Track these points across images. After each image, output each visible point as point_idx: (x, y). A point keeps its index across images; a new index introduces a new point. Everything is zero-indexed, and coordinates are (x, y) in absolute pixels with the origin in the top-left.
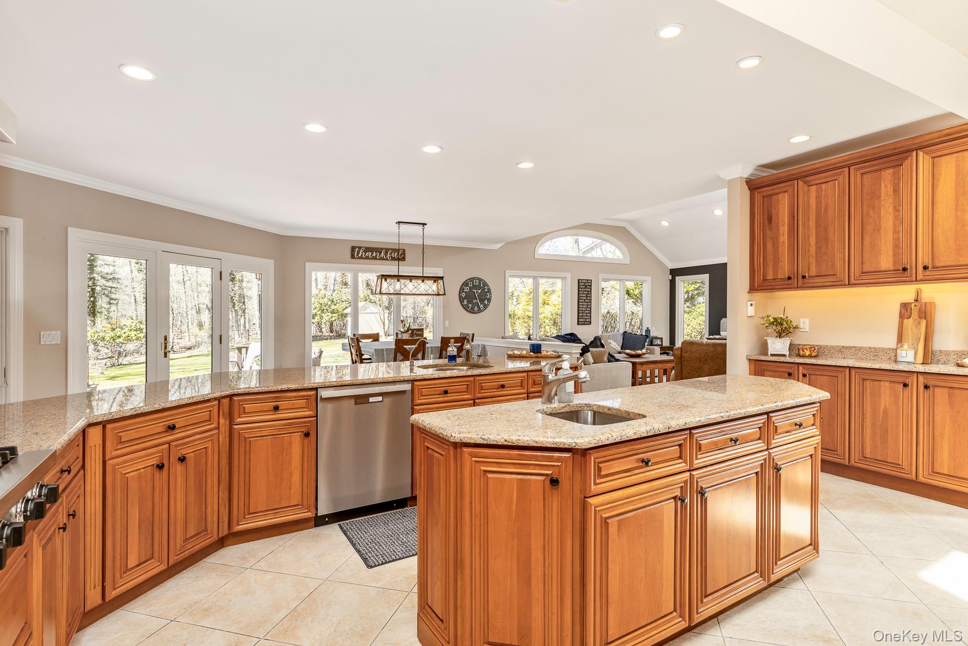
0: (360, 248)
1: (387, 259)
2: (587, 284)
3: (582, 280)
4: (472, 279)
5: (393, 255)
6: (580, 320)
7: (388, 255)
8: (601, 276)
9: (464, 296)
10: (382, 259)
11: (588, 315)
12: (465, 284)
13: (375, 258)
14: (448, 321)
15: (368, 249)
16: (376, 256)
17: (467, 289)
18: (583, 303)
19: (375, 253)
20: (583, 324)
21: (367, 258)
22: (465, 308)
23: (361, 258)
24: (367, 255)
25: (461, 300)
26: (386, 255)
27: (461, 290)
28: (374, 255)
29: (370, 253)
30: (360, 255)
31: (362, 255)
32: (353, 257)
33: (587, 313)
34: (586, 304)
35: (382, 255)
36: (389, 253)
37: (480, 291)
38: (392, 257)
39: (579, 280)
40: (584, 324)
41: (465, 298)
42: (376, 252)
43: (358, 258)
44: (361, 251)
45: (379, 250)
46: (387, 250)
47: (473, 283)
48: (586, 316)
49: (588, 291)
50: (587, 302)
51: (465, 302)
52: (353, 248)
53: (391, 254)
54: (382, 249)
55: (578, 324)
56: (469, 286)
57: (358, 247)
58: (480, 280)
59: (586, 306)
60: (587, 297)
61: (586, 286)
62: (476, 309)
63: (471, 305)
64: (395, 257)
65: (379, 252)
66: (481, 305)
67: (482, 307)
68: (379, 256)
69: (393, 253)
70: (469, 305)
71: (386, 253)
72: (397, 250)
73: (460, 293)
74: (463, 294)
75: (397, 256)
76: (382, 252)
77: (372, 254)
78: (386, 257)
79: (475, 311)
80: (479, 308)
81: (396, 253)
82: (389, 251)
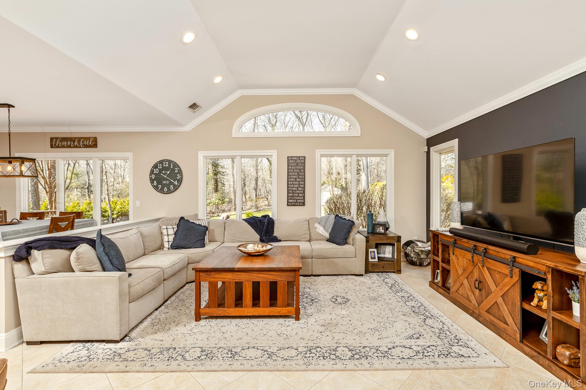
0: (57, 138)
1: (80, 147)
2: (299, 161)
3: (291, 157)
4: (161, 162)
6: (290, 201)
7: (81, 143)
8: (318, 152)
9: (153, 178)
10: (76, 147)
11: (300, 195)
12: (155, 166)
13: (69, 147)
14: (139, 201)
15: (64, 139)
16: (70, 144)
17: (156, 171)
18: (294, 183)
19: (69, 142)
20: (293, 205)
21: (63, 147)
22: (156, 188)
23: (58, 147)
24: (63, 144)
25: (152, 181)
26: (79, 143)
27: (152, 172)
28: (69, 143)
29: (66, 142)
30: (57, 145)
31: (59, 145)
32: (52, 146)
33: (298, 193)
34: (297, 183)
35: (76, 143)
36: (81, 141)
37: (168, 172)
38: (84, 144)
39: (288, 157)
40: (295, 205)
41: (155, 179)
42: (70, 141)
43: (55, 147)
44: (58, 142)
45: (72, 140)
46: (80, 139)
47: (163, 164)
48: (298, 196)
49: (300, 170)
50: (299, 181)
51: (155, 183)
52: (52, 139)
53: (84, 142)
54: (76, 138)
55: (288, 204)
56: (159, 168)
57: (55, 138)
58: (170, 162)
59: (297, 186)
60: (298, 175)
61: (297, 164)
62: (166, 190)
63: (161, 186)
64: (87, 144)
65: (73, 141)
66: (171, 186)
67: (172, 188)
68: (73, 145)
69: (85, 141)
70: (159, 186)
71: (79, 141)
72: (88, 139)
73: (151, 175)
74: (153, 176)
75: (89, 143)
76: (75, 141)
77: (67, 143)
78: (79, 145)
79: (165, 192)
80: (169, 189)
81: (88, 141)
82: (82, 140)
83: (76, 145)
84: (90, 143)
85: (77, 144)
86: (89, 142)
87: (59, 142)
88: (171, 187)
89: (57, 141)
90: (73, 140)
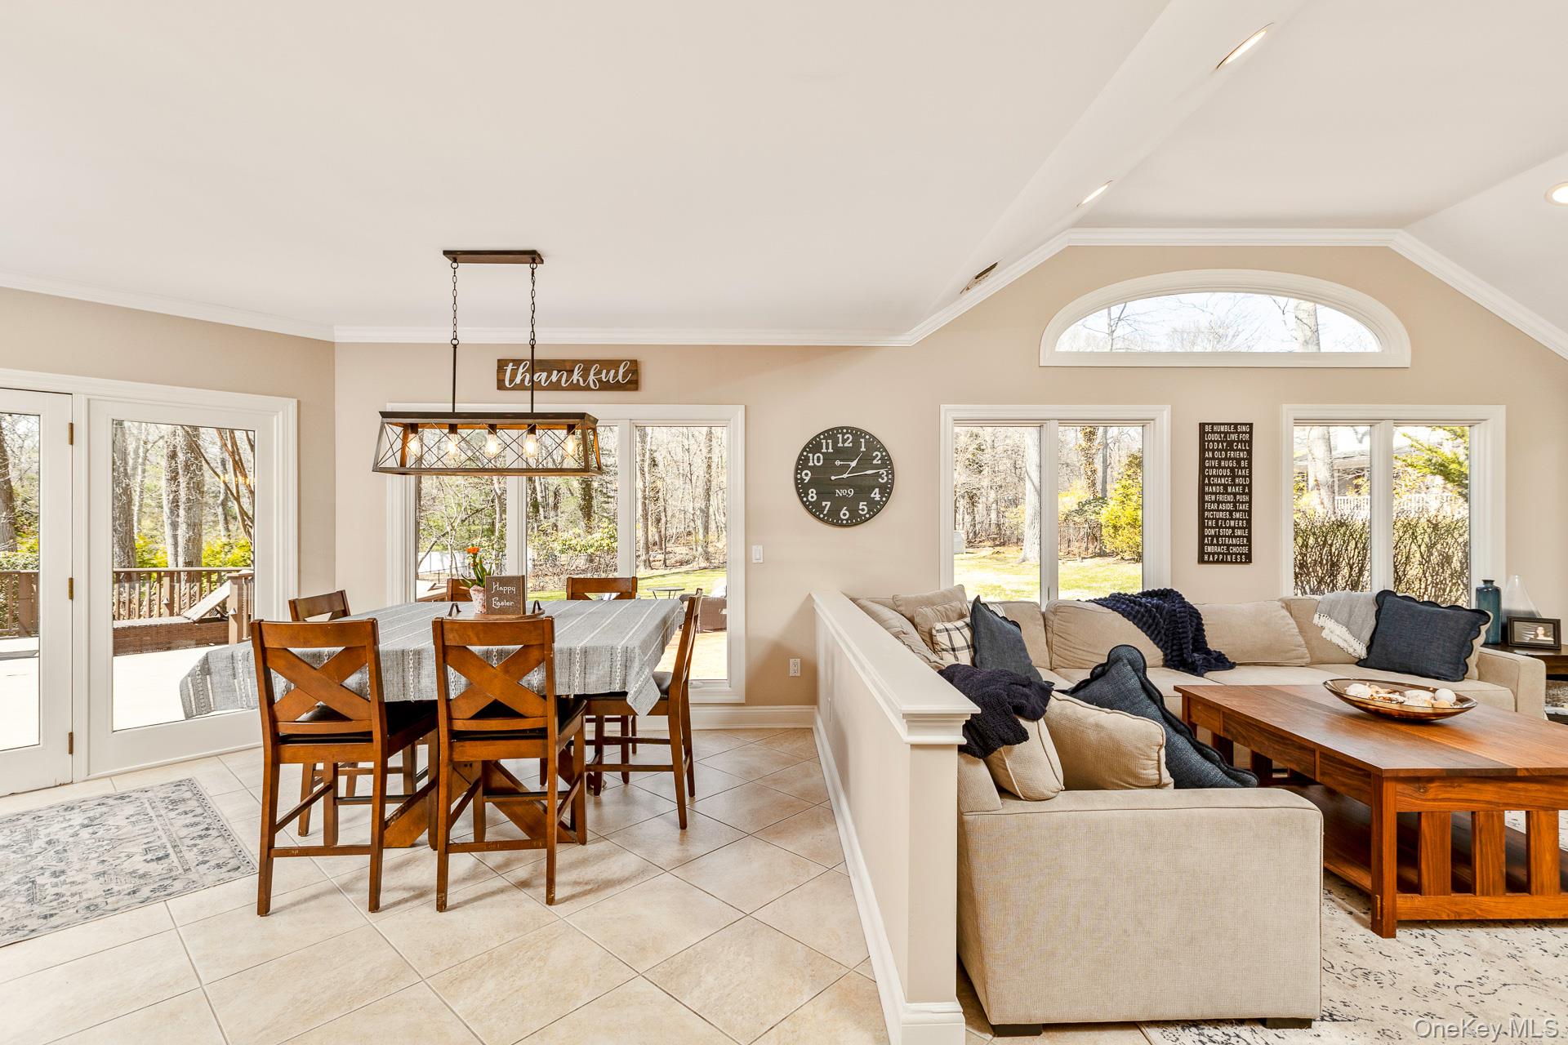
0: (517, 362)
1: (588, 388)
2: (1234, 437)
3: (1213, 424)
4: (831, 434)
5: (603, 375)
6: (1209, 549)
7: (592, 377)
8: (1289, 411)
9: (807, 479)
10: (575, 387)
11: (1239, 532)
12: (813, 446)
13: (556, 387)
14: (760, 548)
15: (538, 365)
16: (559, 380)
17: (815, 460)
18: (1220, 498)
19: (555, 372)
20: (1218, 562)
22: (814, 509)
23: (521, 387)
25: (801, 488)
26: (585, 376)
27: (802, 463)
28: (554, 378)
29: (544, 375)
30: (518, 380)
31: (523, 380)
32: (501, 386)
33: (1233, 528)
34: (1230, 498)
35: (575, 377)
36: (592, 372)
37: (854, 464)
38: (600, 381)
39: (1202, 425)
40: (1222, 562)
41: (812, 483)
42: (559, 371)
43: (513, 389)
44: (521, 370)
45: (564, 366)
46: (587, 365)
47: (835, 442)
48: (1232, 536)
49: (1238, 461)
50: (1235, 494)
51: (813, 495)
52: (502, 365)
53: (599, 373)
54: (575, 362)
55: (1201, 561)
56: (824, 450)
57: (513, 360)
58: (857, 433)
59: (1230, 507)
60: (1234, 477)
61: (1230, 443)
62: (845, 515)
63: (829, 503)
64: (608, 380)
65: (566, 371)
66: (861, 503)
67: (863, 510)
68: (567, 381)
69: (604, 372)
70: (824, 504)
71: (585, 374)
72: (613, 364)
73: (798, 470)
74: (806, 475)
75: (615, 377)
76: (573, 371)
77: (548, 377)
78: (584, 381)
79: (842, 520)
80: (854, 513)
81: (612, 372)
82: (595, 367)
83: (575, 382)
84: (620, 377)
85: (578, 380)
86: (617, 373)
87: (523, 373)
88: (860, 508)
89: (518, 369)
90: (568, 368)
